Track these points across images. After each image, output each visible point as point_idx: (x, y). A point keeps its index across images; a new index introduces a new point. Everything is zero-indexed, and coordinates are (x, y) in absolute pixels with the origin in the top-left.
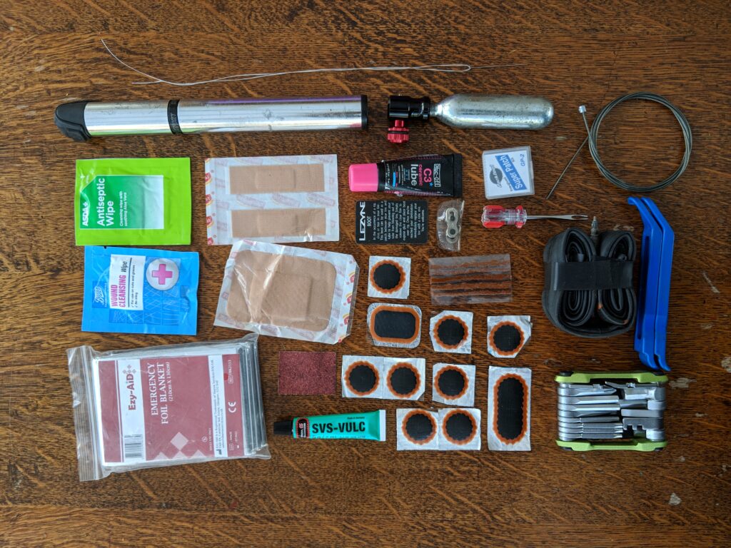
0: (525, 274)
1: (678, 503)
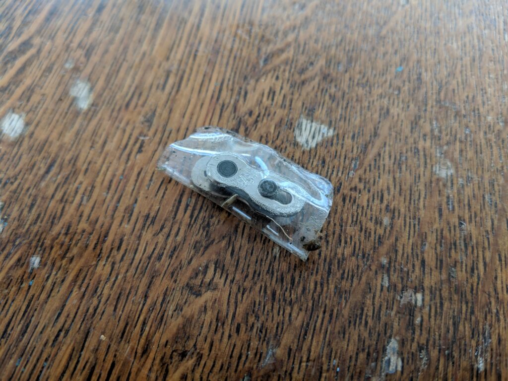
1: (301, 140)
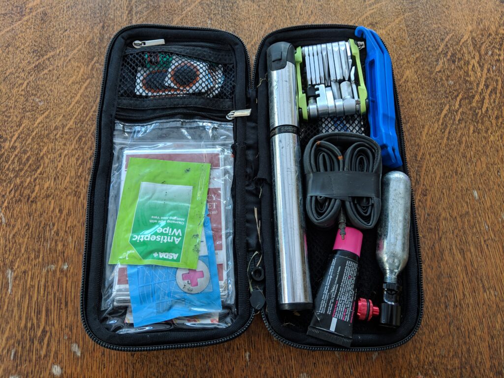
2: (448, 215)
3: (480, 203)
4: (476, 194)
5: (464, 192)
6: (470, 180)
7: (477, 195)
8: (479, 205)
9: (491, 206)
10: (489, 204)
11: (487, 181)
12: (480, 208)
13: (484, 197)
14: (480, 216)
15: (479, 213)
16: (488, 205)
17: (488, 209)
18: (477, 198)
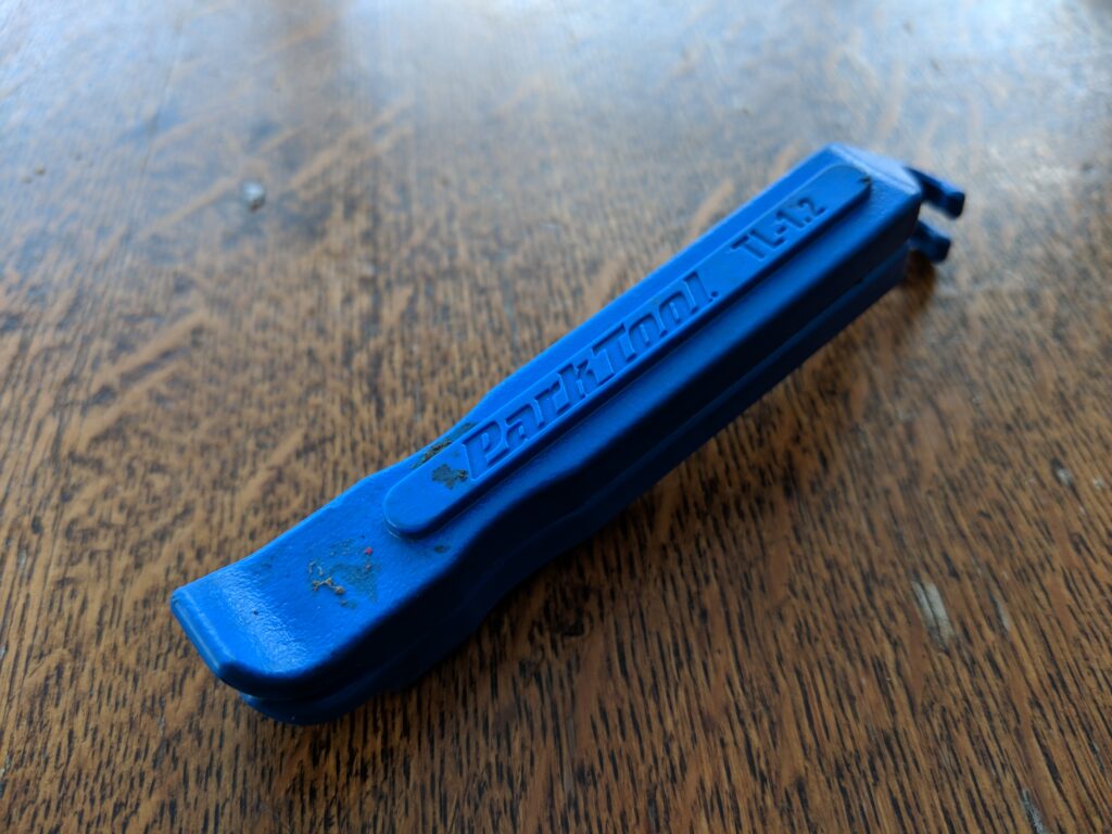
0: (90, 534)
2: (740, 773)
3: (972, 665)
4: (934, 604)
5: (850, 599)
6: (881, 516)
7: (941, 611)
8: (964, 675)
9: (1057, 682)
10: (1035, 669)
11: (998, 518)
12: (976, 701)
13: (995, 622)
14: (985, 756)
15: (976, 739)
16: (1032, 676)
17: (1035, 703)
18: (947, 631)
